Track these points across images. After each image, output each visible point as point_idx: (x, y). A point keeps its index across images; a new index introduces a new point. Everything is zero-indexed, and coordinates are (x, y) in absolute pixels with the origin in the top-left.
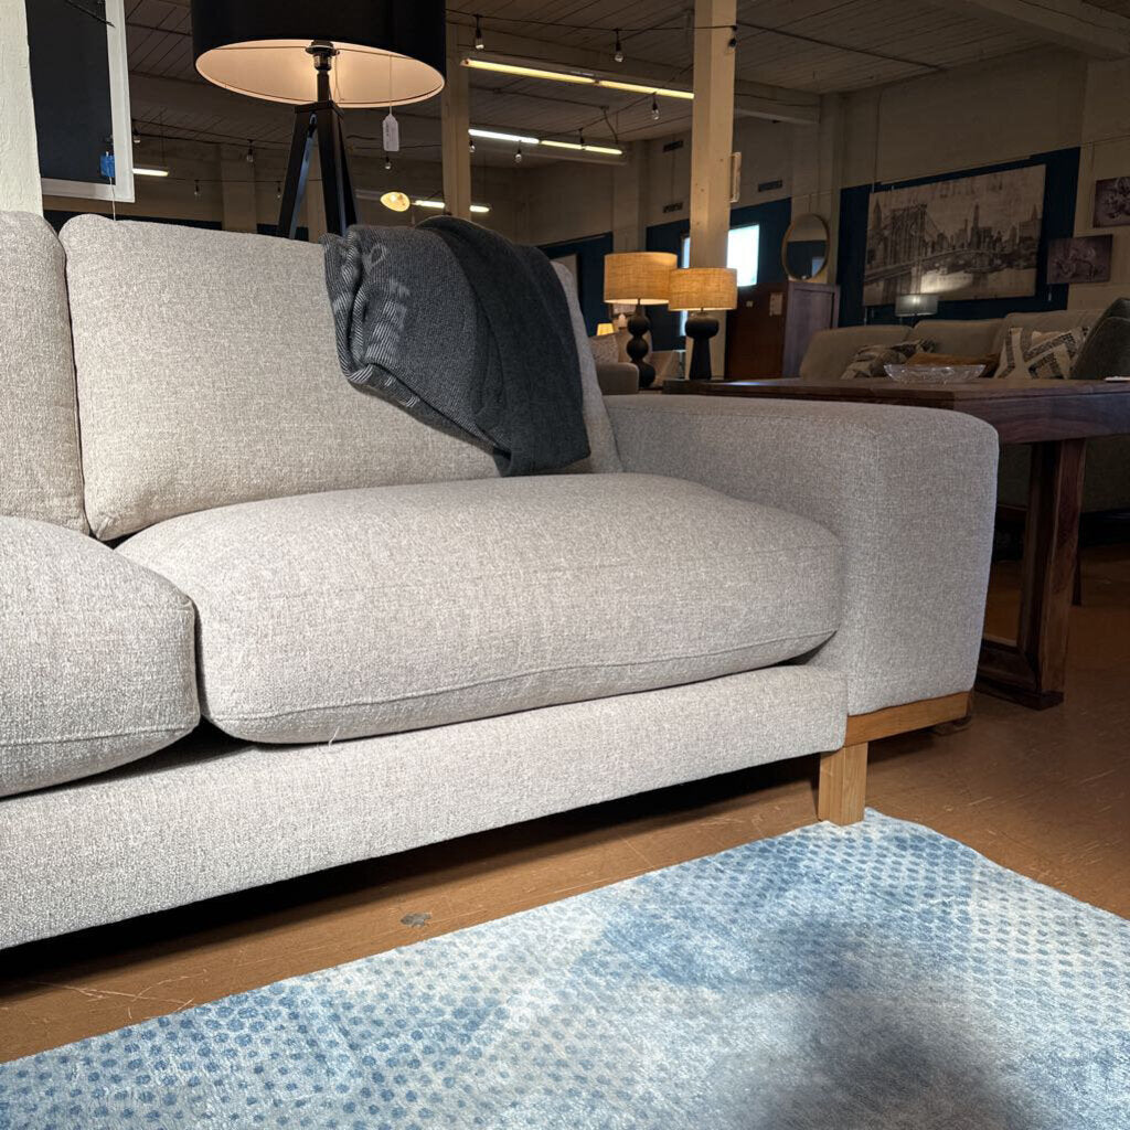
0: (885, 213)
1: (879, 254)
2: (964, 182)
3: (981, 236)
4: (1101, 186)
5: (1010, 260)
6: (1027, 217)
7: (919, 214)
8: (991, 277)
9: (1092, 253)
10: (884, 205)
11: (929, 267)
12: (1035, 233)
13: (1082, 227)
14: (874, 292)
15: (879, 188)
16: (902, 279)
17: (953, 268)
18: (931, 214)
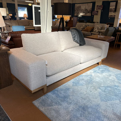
0: (77, 6)
1: (76, 11)
2: (85, 4)
3: (86, 10)
4: (97, 6)
5: (89, 12)
6: (90, 8)
7: (80, 7)
8: (87, 14)
9: (96, 12)
10: (77, 5)
11: (81, 12)
12: (91, 10)
13: (95, 10)
14: (76, 14)
15: (76, 4)
16: (78, 13)
17: (83, 13)
18: (81, 7)
